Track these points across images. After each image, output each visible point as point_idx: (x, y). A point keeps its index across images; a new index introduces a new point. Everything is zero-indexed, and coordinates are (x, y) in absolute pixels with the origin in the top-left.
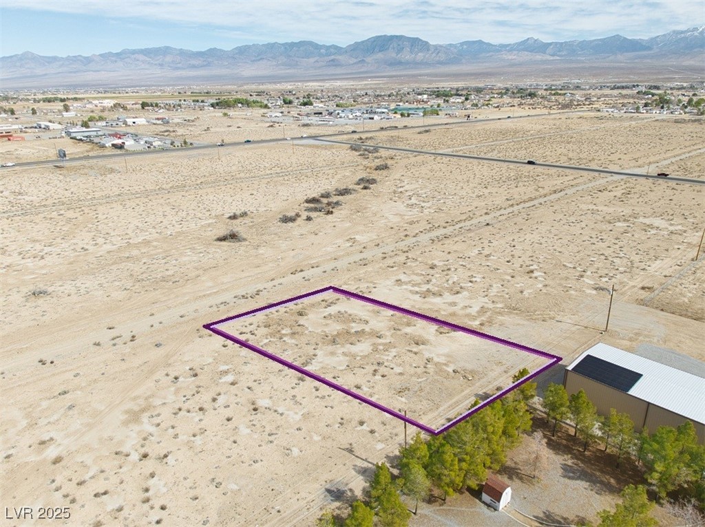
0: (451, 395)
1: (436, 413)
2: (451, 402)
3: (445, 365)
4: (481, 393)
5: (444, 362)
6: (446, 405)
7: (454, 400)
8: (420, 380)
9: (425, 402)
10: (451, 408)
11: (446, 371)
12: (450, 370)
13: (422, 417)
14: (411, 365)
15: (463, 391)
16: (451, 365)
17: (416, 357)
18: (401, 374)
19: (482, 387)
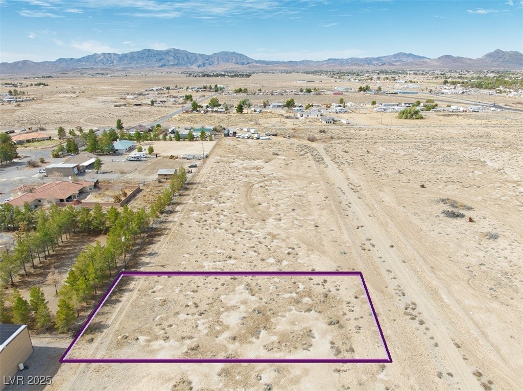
0: (128, 316)
1: (131, 301)
2: (125, 312)
3: (149, 341)
4: (105, 330)
5: (152, 343)
6: (127, 308)
7: (123, 314)
8: (159, 317)
9: (143, 304)
10: (122, 308)
11: (144, 335)
12: (142, 338)
13: (138, 295)
14: (177, 325)
15: (120, 324)
16: (144, 343)
17: (179, 334)
18: (177, 313)
19: (107, 335)
